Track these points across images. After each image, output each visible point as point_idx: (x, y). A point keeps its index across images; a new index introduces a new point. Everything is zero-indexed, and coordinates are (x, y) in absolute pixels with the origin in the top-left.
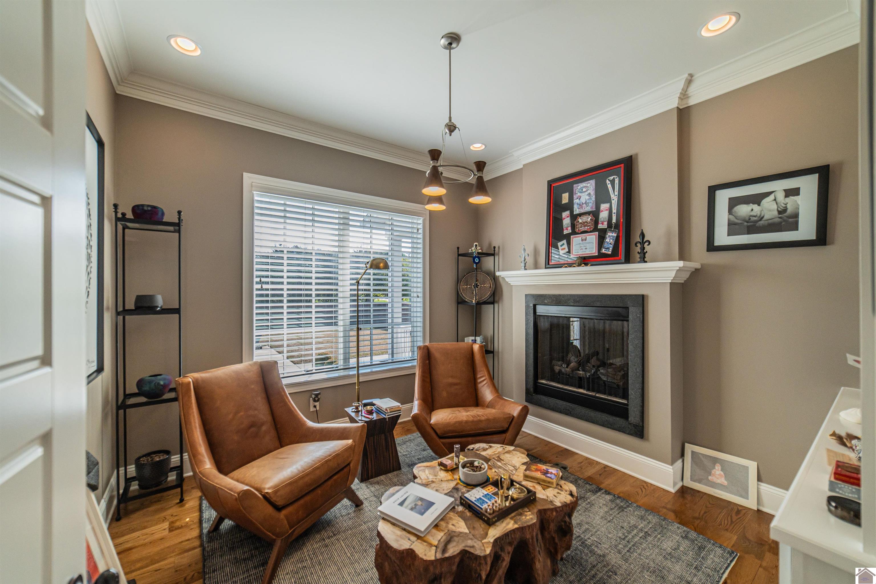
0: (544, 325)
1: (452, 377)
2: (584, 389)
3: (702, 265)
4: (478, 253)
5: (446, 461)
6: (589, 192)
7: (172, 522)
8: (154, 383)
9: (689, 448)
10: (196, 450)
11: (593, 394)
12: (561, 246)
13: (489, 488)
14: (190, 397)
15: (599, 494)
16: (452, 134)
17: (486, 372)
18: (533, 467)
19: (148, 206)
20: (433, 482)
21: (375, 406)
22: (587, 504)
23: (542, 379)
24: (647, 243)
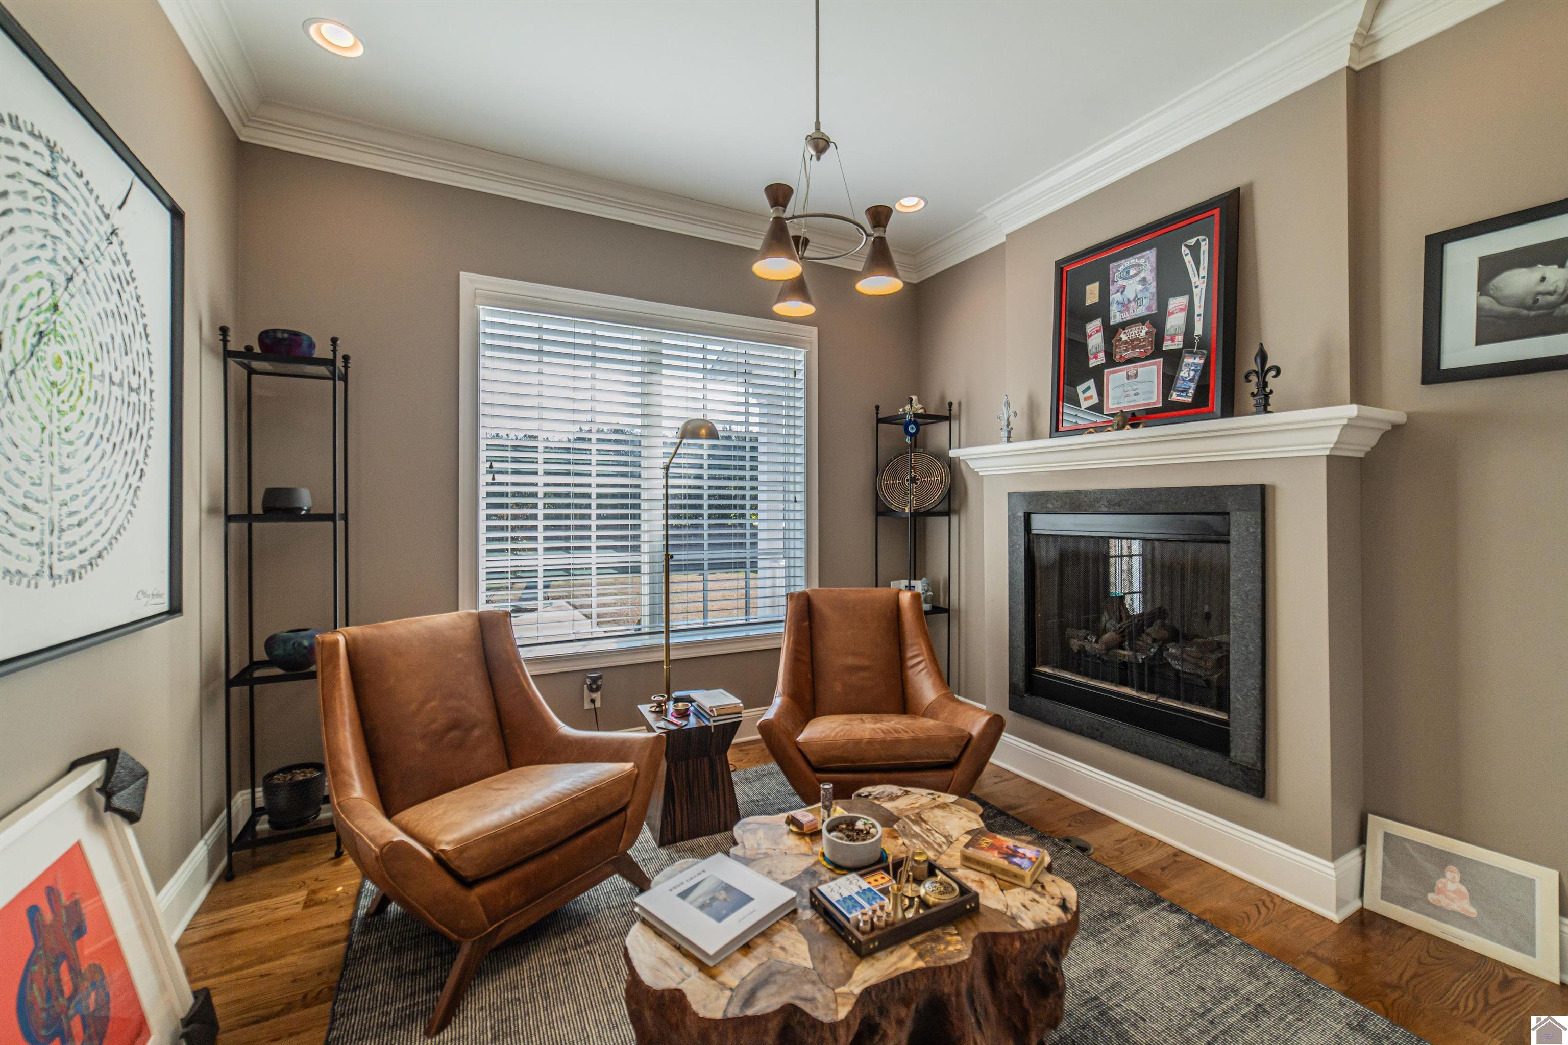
0: (1047, 554)
1: (855, 654)
2: (1132, 687)
3: (1409, 416)
4: (916, 415)
5: (804, 816)
6: (1142, 275)
7: (314, 892)
8: (292, 643)
9: (1378, 826)
10: (339, 764)
11: (1152, 698)
12: (1084, 392)
13: (878, 877)
14: (336, 667)
15: (1154, 910)
16: (822, 157)
17: (924, 647)
18: (986, 841)
19: (284, 331)
20: (766, 855)
21: (694, 704)
22: (1123, 929)
23: (1045, 663)
24: (1273, 373)
